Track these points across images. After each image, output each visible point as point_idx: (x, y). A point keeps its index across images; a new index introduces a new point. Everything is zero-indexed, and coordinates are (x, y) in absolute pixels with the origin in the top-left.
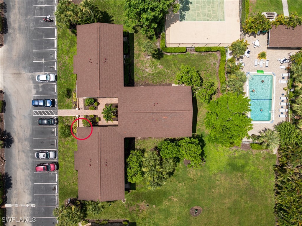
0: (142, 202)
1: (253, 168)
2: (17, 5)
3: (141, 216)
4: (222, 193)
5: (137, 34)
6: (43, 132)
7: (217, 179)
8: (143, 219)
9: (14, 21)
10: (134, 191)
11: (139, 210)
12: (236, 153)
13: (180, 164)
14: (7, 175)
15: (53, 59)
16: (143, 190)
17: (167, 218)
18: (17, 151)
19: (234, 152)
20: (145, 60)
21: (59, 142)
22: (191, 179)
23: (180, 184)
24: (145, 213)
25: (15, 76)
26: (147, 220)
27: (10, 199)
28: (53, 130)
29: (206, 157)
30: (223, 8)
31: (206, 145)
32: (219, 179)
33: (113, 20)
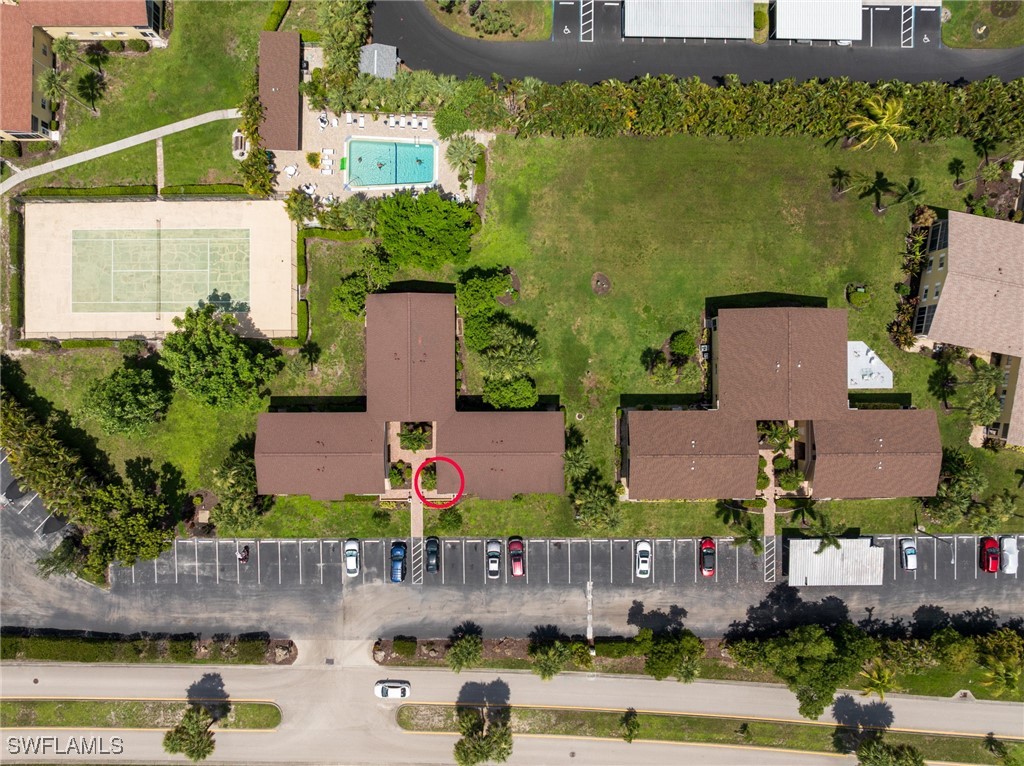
0: (582, 383)
1: (521, 179)
2: (217, 615)
3: (608, 385)
4: (567, 236)
5: (273, 391)
6: (453, 565)
7: (540, 245)
8: (614, 380)
9: (246, 619)
10: (561, 398)
11: (597, 388)
12: (492, 210)
13: (513, 312)
14: (532, 635)
15: (317, 545)
16: (560, 382)
17: (613, 338)
18: (488, 615)
19: (492, 214)
20: (321, 376)
21: (472, 535)
22: (540, 293)
23: (550, 312)
24: (602, 378)
25: (347, 618)
26: (616, 374)
27: (578, 630)
28: (449, 545)
29: (500, 266)
30: (225, 232)
31: (479, 265)
32: (542, 241)
33: (247, 436)
